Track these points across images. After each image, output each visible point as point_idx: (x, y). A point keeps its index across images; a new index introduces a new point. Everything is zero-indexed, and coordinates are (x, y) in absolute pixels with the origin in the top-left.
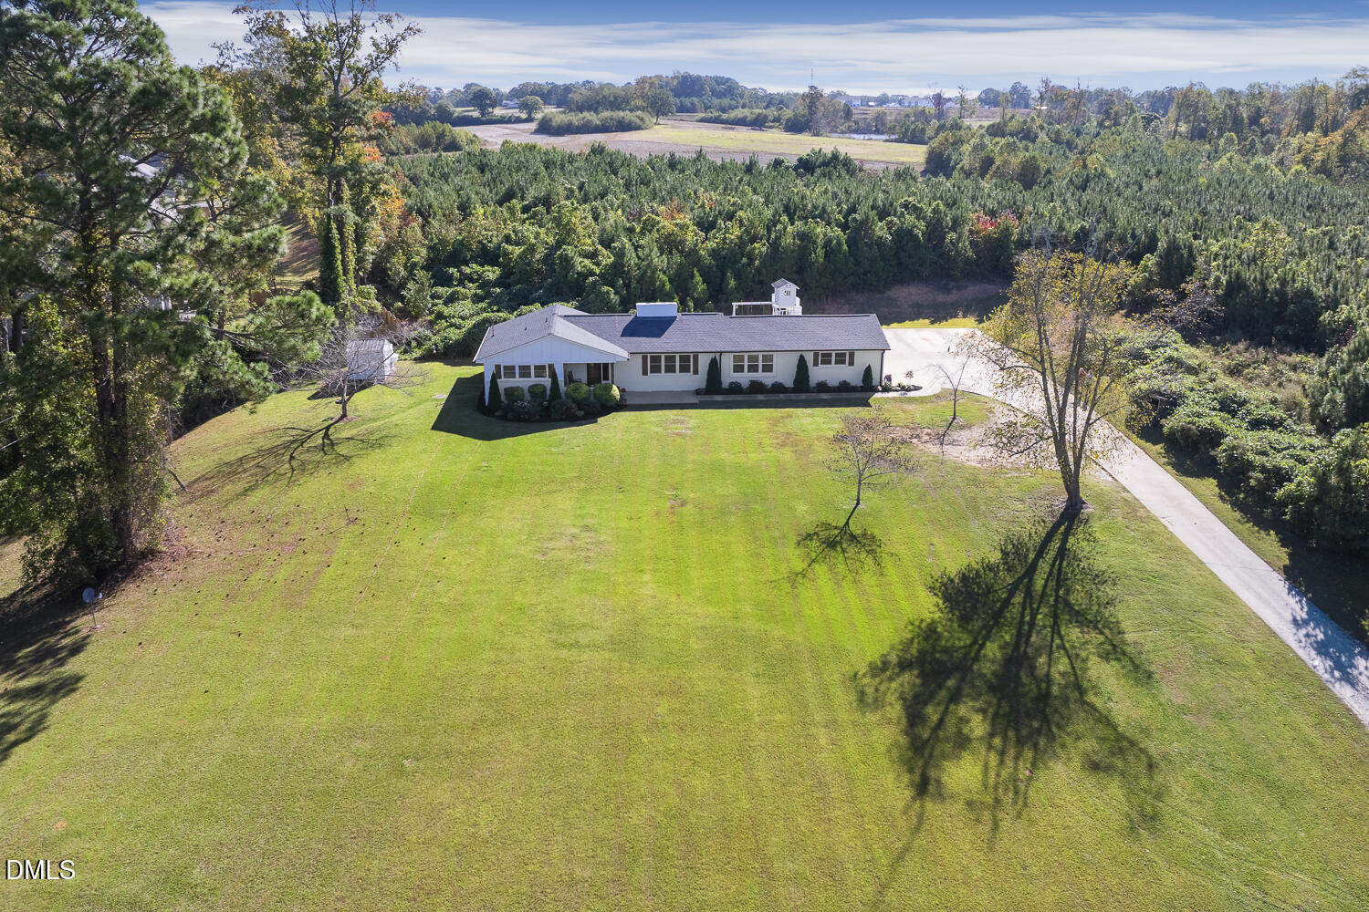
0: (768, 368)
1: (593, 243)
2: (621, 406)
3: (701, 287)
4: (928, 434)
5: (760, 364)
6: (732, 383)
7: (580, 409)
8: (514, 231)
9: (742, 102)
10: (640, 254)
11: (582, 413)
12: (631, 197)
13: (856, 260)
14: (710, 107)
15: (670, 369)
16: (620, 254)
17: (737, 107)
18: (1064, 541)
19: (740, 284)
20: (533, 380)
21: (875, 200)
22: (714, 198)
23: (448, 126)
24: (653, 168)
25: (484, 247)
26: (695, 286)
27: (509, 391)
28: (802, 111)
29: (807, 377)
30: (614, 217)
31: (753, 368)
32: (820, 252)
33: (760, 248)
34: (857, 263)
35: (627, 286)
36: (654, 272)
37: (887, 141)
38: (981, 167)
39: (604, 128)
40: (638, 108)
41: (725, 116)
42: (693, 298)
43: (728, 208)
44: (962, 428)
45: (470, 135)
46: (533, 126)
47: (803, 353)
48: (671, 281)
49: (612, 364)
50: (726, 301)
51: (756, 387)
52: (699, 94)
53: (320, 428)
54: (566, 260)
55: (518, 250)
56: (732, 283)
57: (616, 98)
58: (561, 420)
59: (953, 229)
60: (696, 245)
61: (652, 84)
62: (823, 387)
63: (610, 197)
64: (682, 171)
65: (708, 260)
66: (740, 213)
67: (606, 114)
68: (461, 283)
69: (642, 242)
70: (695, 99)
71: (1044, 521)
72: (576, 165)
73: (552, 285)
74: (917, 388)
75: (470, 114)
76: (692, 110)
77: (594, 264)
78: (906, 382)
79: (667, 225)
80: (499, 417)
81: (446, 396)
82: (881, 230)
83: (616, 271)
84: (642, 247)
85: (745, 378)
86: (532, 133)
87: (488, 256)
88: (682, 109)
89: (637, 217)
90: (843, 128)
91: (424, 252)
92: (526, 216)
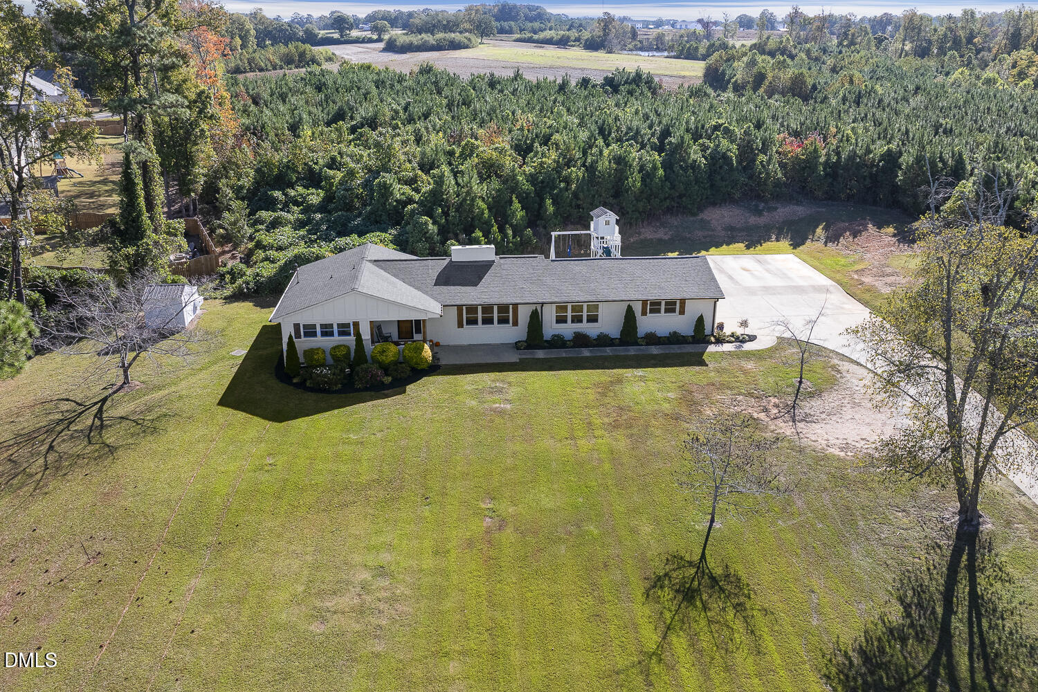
0: (593, 319)
1: (414, 169)
2: (434, 369)
3: (520, 214)
4: (776, 406)
5: (585, 314)
6: (555, 336)
7: (387, 375)
8: (339, 153)
9: (549, 25)
10: (460, 180)
11: (390, 379)
12: (453, 118)
13: (671, 184)
14: (524, 30)
15: (488, 321)
16: (440, 181)
17: (545, 29)
18: (973, 583)
19: (557, 209)
20: (336, 339)
21: (687, 123)
22: (531, 120)
23: (308, 46)
24: (474, 89)
25: (311, 170)
26: (514, 212)
27: (309, 353)
28: (598, 32)
29: (635, 328)
30: (436, 140)
31: (577, 319)
32: (637, 176)
33: (576, 172)
34: (673, 187)
35: (446, 214)
36: (473, 200)
37: (667, 57)
38: (754, 81)
39: (438, 47)
40: (466, 31)
41: (536, 37)
42: (511, 225)
43: (545, 131)
44: (811, 395)
45: (330, 53)
46: (381, 45)
47: (631, 303)
48: (490, 209)
49: (424, 321)
50: (545, 227)
51: (581, 340)
52: (515, 19)
53: (96, 400)
54: (386, 189)
55: (339, 175)
56: (551, 209)
57: (448, 22)
58: (366, 389)
59: (764, 150)
60: (513, 171)
61: (477, 11)
62: (652, 339)
63: (431, 118)
64: (501, 91)
65: (527, 186)
66: (556, 137)
67: (440, 35)
68: (285, 207)
69: (462, 168)
70: (512, 23)
71: (939, 546)
72: (405, 84)
73: (371, 213)
74: (752, 338)
75: (331, 35)
76: (510, 32)
77: (413, 190)
78: (739, 331)
79: (486, 150)
80: (297, 386)
81: (244, 352)
82: (695, 154)
83: (435, 200)
84: (462, 172)
85: (568, 329)
86: (381, 52)
87: (313, 179)
88: (502, 31)
89: (456, 139)
90: (630, 46)
91: (252, 173)
92: (352, 137)
